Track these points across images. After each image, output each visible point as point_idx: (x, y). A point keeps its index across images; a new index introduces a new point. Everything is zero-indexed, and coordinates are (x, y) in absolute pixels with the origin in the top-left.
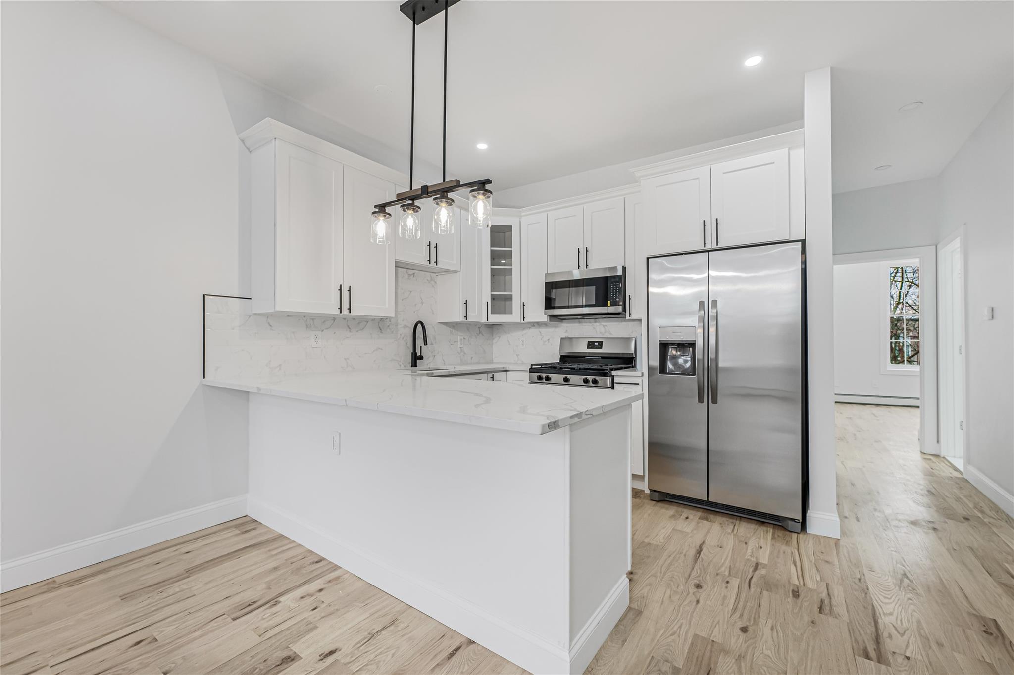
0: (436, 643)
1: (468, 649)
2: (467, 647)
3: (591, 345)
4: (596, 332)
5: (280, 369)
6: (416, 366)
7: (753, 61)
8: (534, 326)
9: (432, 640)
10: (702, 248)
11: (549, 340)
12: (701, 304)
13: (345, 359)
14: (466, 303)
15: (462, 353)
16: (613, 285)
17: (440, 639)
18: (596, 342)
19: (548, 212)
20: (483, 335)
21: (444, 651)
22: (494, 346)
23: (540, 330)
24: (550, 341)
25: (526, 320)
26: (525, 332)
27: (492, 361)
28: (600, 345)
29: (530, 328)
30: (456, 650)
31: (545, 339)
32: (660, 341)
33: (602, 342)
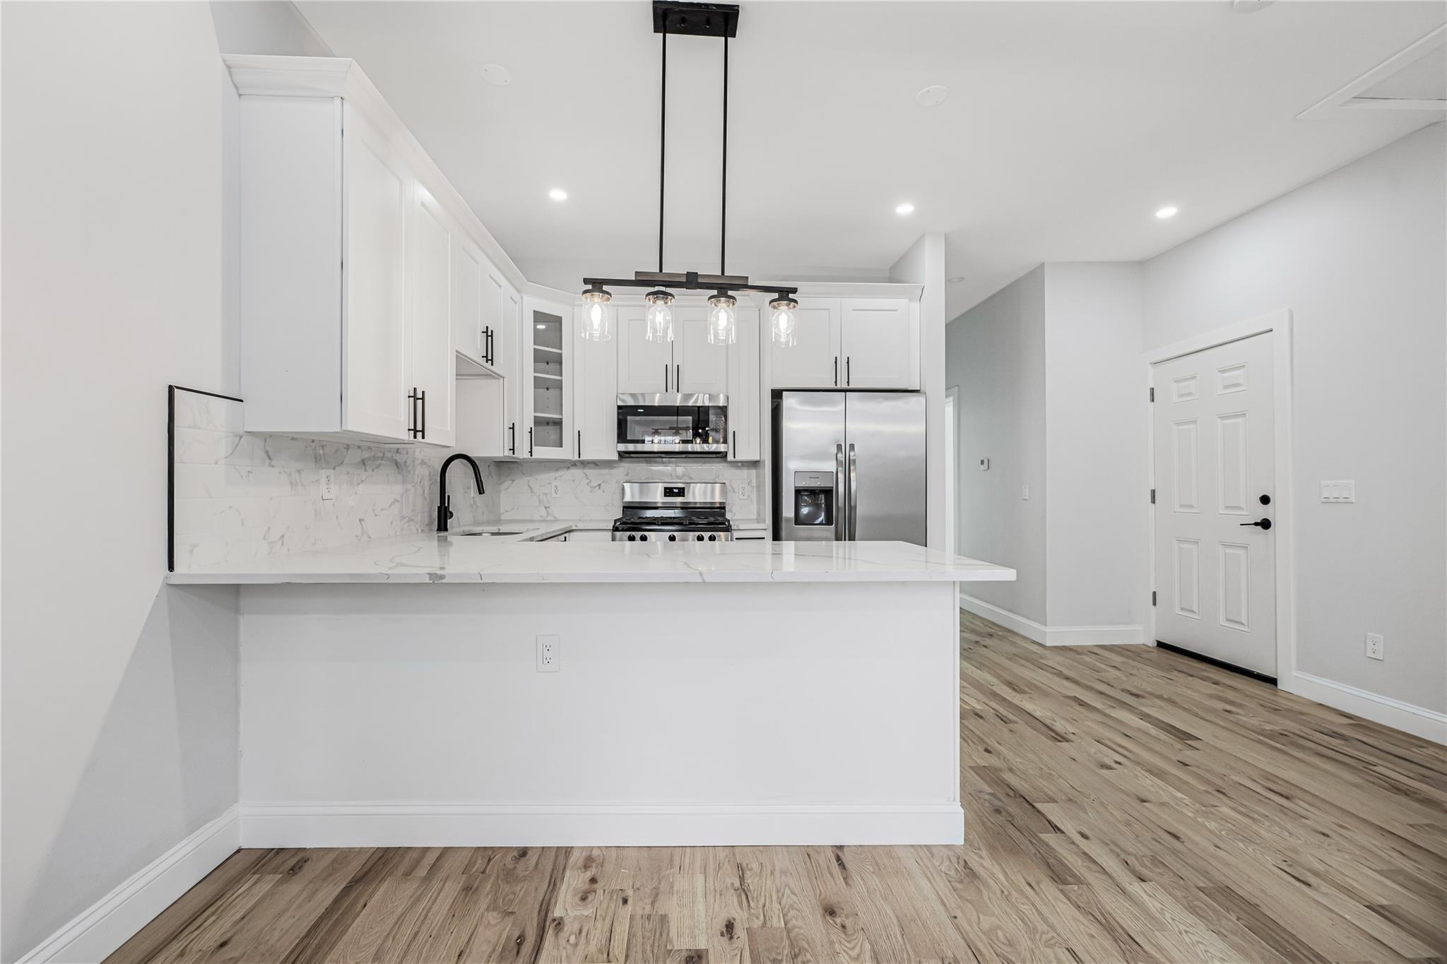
0: (813, 864)
1: (845, 852)
2: (842, 851)
3: (669, 492)
4: (679, 475)
5: (283, 544)
6: (446, 530)
7: (905, 209)
8: (576, 465)
9: (805, 864)
10: (833, 386)
11: (599, 485)
12: (839, 447)
13: (360, 520)
14: (513, 428)
16: (716, 417)
17: (809, 858)
18: (675, 488)
19: (619, 308)
20: (492, 477)
21: (829, 865)
22: (501, 494)
23: (585, 471)
24: (602, 486)
25: (582, 458)
27: (500, 517)
28: (681, 492)
29: (568, 468)
30: (838, 859)
31: (594, 483)
32: (795, 487)
33: (684, 488)
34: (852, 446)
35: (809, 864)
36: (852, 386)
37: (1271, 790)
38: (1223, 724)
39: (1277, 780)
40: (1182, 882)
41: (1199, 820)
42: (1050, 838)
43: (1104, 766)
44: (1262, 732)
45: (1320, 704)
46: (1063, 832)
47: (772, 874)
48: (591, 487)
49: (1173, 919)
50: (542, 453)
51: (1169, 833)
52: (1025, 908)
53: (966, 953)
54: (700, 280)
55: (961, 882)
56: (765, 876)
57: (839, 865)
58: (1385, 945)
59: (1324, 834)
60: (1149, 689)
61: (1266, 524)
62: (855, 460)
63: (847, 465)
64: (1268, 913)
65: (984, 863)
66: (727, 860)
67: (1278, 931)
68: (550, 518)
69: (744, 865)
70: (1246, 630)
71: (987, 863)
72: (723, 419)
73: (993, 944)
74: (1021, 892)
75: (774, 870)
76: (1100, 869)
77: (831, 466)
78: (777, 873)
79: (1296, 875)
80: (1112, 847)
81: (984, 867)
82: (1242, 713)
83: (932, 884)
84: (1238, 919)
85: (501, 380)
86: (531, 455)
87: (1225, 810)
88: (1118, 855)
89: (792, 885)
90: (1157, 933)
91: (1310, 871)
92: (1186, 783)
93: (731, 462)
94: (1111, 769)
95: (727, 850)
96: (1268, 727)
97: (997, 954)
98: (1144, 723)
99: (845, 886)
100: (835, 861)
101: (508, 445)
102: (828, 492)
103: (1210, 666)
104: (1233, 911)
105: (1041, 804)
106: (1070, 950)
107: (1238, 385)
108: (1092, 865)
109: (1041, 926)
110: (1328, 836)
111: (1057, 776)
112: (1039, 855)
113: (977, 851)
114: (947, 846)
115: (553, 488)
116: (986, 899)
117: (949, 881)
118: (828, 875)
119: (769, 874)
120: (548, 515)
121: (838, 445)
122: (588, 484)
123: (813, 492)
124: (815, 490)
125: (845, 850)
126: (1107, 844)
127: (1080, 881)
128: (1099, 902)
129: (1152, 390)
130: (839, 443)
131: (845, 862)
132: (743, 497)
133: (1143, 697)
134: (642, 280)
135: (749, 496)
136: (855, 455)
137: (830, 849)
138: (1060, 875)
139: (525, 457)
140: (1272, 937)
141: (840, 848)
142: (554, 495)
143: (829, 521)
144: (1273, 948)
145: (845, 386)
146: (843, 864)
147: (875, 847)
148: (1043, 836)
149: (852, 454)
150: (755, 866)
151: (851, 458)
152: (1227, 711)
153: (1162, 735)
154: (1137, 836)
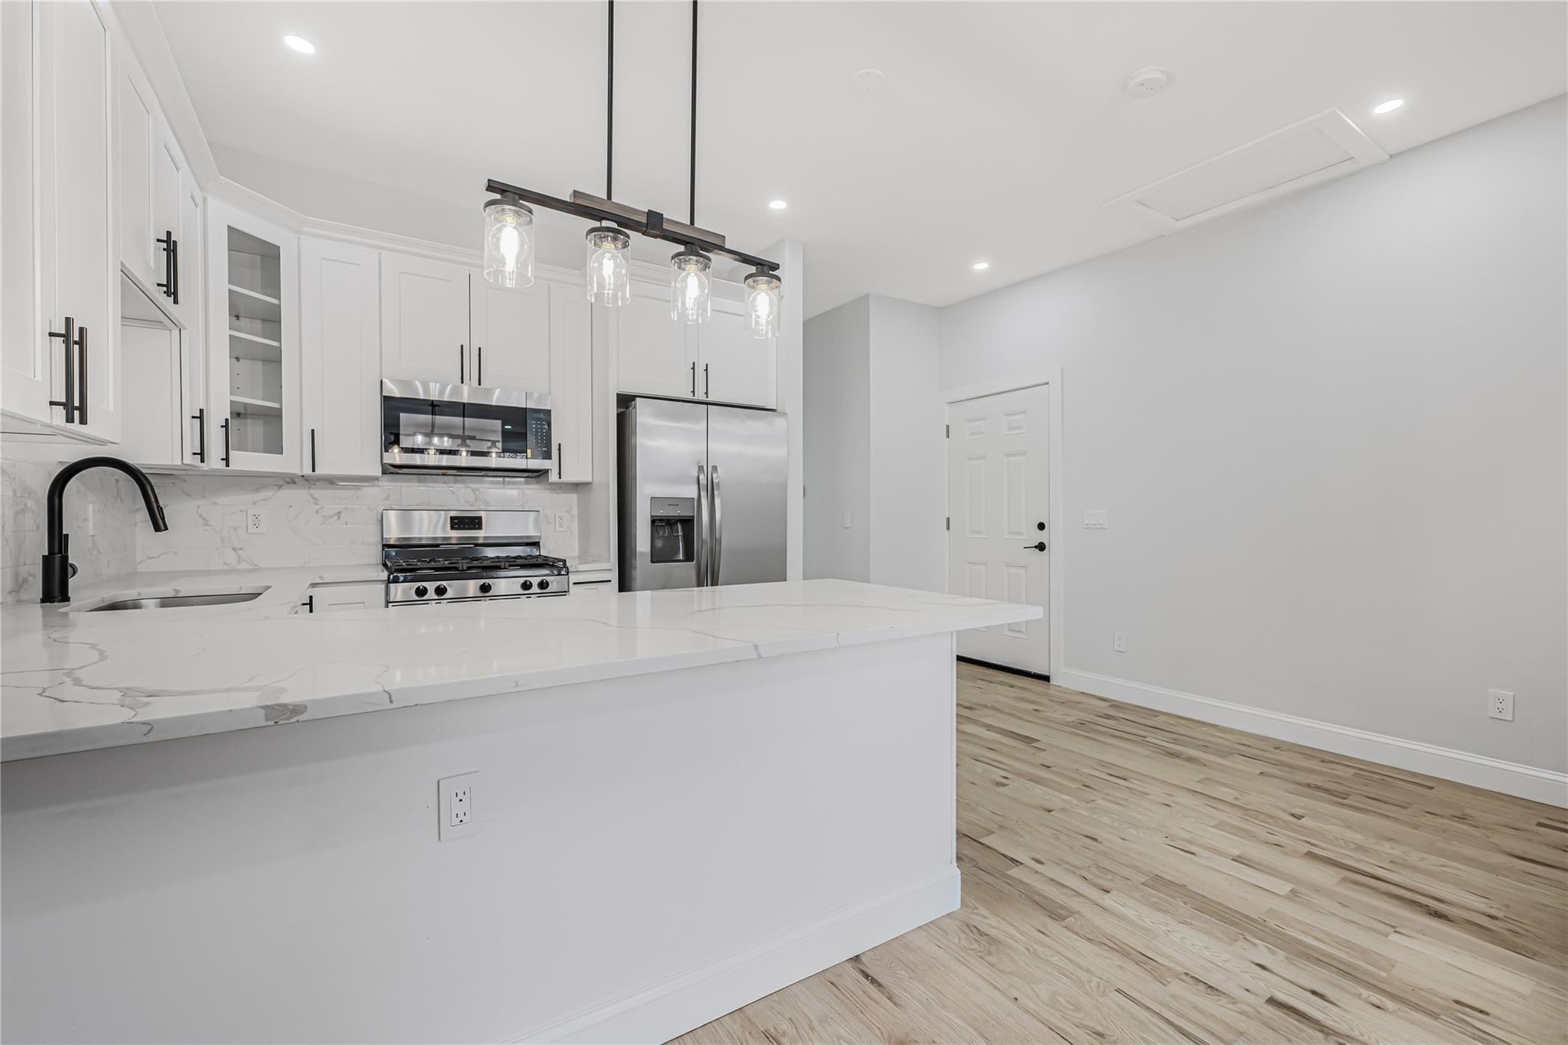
0: (846, 993)
1: (866, 963)
2: (863, 963)
4: (458, 499)
9: (837, 997)
10: (690, 397)
12: (701, 468)
14: (201, 417)
15: (95, 552)
16: (537, 424)
17: (837, 988)
20: (122, 501)
21: (863, 988)
24: (342, 516)
25: (319, 471)
26: (264, 494)
30: (866, 976)
32: (652, 516)
34: (715, 468)
35: (840, 995)
36: (711, 399)
37: (1112, 775)
38: (1042, 723)
39: (1109, 765)
40: (1130, 883)
41: (1094, 817)
42: (1014, 872)
43: (999, 784)
44: (1068, 724)
45: (1082, 693)
46: (1022, 864)
47: (812, 1029)
48: (324, 516)
49: (1152, 923)
50: (244, 461)
51: (1087, 837)
52: (1056, 959)
53: (1054, 1037)
54: (666, 226)
55: (990, 954)
56: (805, 1035)
57: (872, 982)
58: (1265, 889)
59: (1166, 805)
60: (974, 701)
61: (1041, 547)
62: (718, 484)
63: (711, 489)
64: (1195, 890)
65: (990, 922)
66: (748, 1034)
67: (1211, 903)
68: (244, 566)
69: (772, 1031)
70: (1025, 637)
71: (993, 921)
72: (546, 427)
73: (1066, 1016)
74: (1038, 942)
75: (810, 1021)
76: (1075, 893)
77: (691, 492)
78: (816, 1024)
79: (1181, 848)
80: (1064, 865)
81: (993, 927)
82: (1045, 710)
83: (970, 968)
84: (1185, 903)
85: (176, 332)
86: (227, 465)
87: (1101, 802)
88: (1074, 873)
89: (844, 1033)
90: (1154, 942)
91: (1184, 840)
92: (1060, 784)
93: (552, 483)
94: (1005, 785)
95: (736, 1016)
96: (1069, 719)
97: (1077, 1027)
98: (993, 733)
99: (896, 1008)
100: (866, 980)
101: (192, 444)
102: (688, 523)
103: (996, 671)
104: (1179, 898)
105: (984, 838)
106: (1118, 991)
107: (1020, 428)
108: (1066, 890)
109: (1084, 976)
110: (1169, 806)
111: (974, 805)
112: (1023, 896)
113: (975, 911)
114: (948, 915)
115: (251, 519)
116: (1021, 963)
117: (981, 958)
118: (870, 1001)
119: (809, 1031)
120: (239, 562)
121: (699, 467)
122: (317, 512)
123: (669, 522)
124: (670, 520)
125: (863, 959)
126: (1059, 865)
127: (1072, 913)
128: (1097, 926)
129: (948, 427)
130: (701, 464)
131: (875, 977)
132: (561, 529)
133: (975, 709)
134: (580, 207)
135: (568, 528)
136: (718, 478)
137: (849, 965)
138: (1056, 913)
139: (214, 466)
140: (1214, 912)
141: (856, 959)
142: (252, 529)
143: (689, 557)
144: (1222, 921)
145: (703, 398)
146: (875, 980)
147: (888, 943)
148: (1009, 872)
149: (715, 476)
150: (785, 1026)
151: (714, 481)
152: (1036, 710)
153: (1013, 743)
154: (1071, 848)
